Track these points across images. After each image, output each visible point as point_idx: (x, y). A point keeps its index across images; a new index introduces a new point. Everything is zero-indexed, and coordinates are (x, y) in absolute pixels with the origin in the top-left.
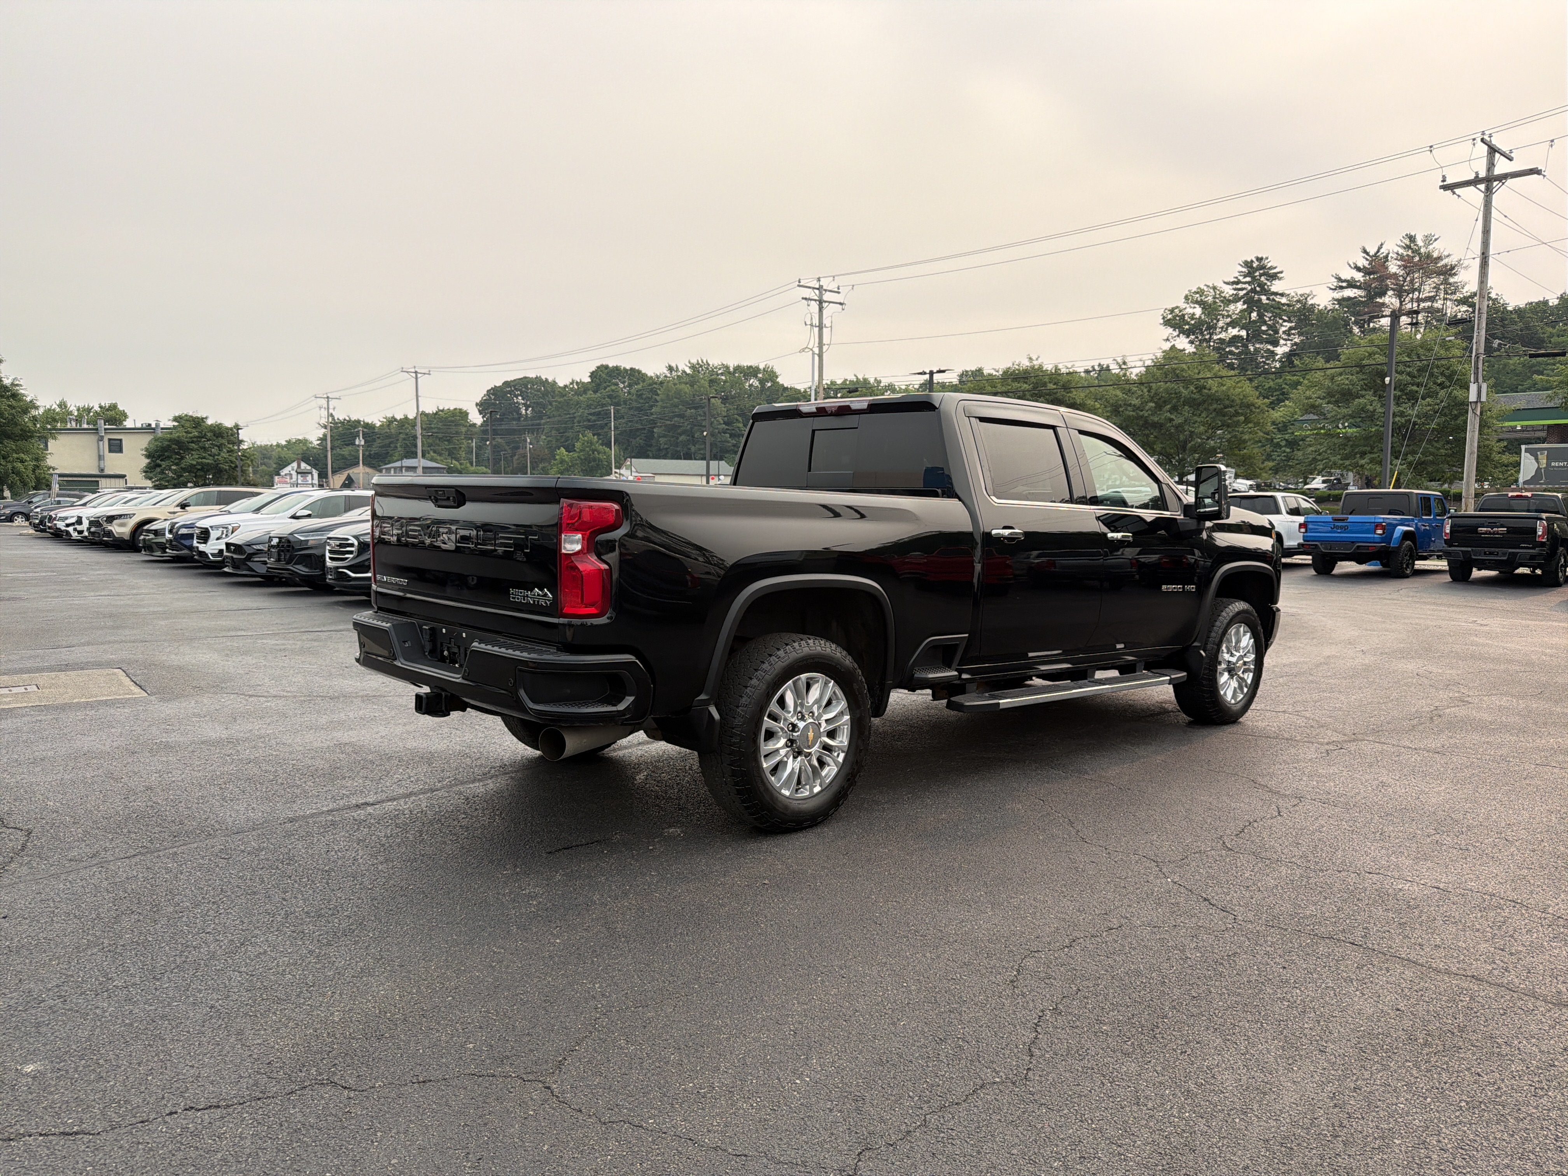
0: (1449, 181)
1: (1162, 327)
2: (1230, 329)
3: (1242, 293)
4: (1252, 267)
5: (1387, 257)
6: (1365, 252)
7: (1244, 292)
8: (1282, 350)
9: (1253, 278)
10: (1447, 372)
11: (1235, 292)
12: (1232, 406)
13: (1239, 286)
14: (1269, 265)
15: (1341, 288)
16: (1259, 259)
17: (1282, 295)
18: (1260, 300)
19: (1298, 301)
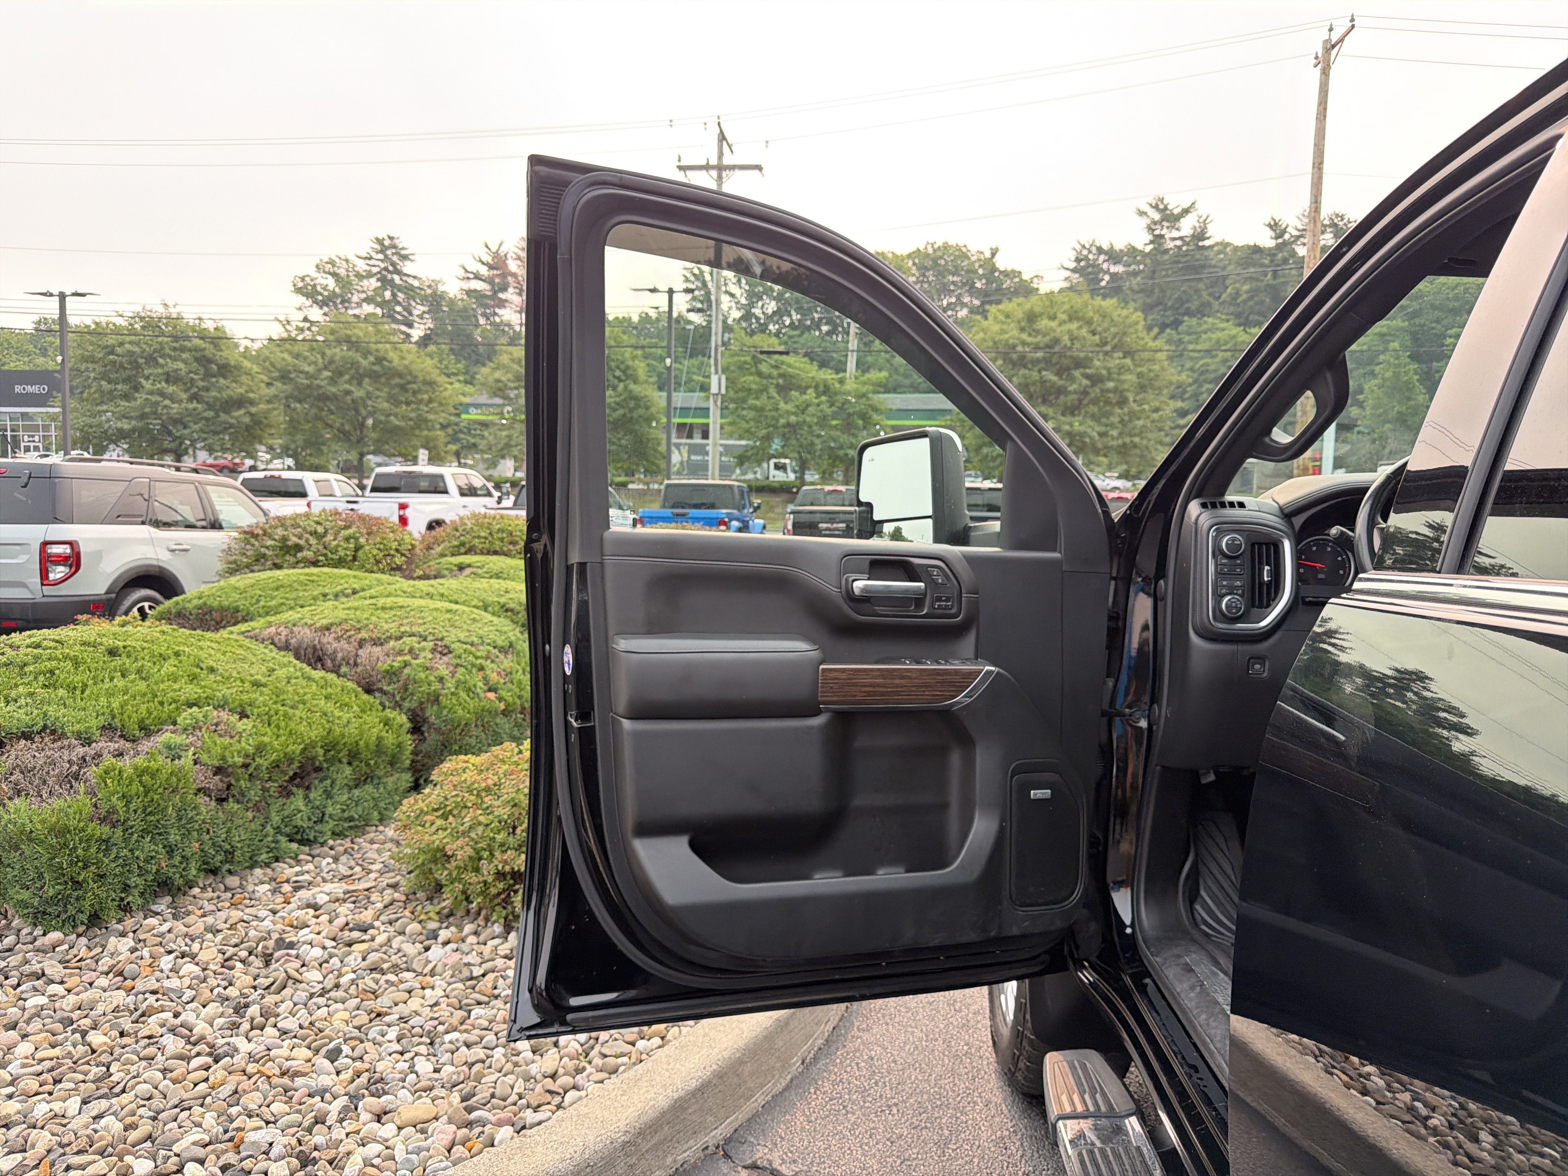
0: (683, 163)
1: (294, 295)
2: (364, 305)
3: (375, 270)
4: (383, 245)
5: (506, 255)
6: (487, 247)
7: (377, 269)
8: (417, 333)
9: (386, 256)
10: (622, 367)
11: (368, 268)
12: (415, 382)
13: (372, 262)
14: (401, 246)
15: (468, 278)
16: (391, 238)
17: (415, 277)
18: (392, 280)
19: (429, 287)
